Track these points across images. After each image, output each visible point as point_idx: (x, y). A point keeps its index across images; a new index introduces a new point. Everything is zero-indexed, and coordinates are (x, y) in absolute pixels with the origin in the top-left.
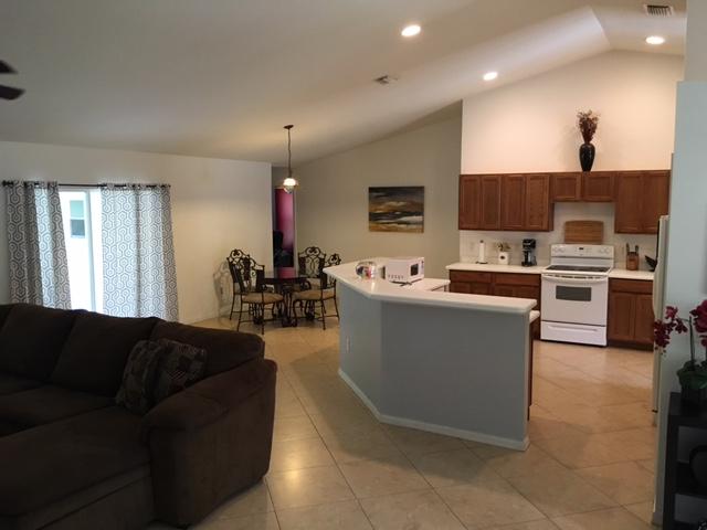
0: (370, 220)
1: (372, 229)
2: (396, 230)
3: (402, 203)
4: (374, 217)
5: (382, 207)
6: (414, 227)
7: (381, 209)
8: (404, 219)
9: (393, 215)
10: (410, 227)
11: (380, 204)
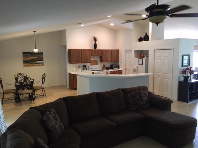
0: (24, 63)
1: (24, 66)
2: (34, 66)
3: (36, 57)
4: (25, 62)
5: (29, 58)
6: (41, 64)
7: (28, 59)
8: (37, 62)
9: (33, 61)
10: (39, 64)
11: (28, 58)
